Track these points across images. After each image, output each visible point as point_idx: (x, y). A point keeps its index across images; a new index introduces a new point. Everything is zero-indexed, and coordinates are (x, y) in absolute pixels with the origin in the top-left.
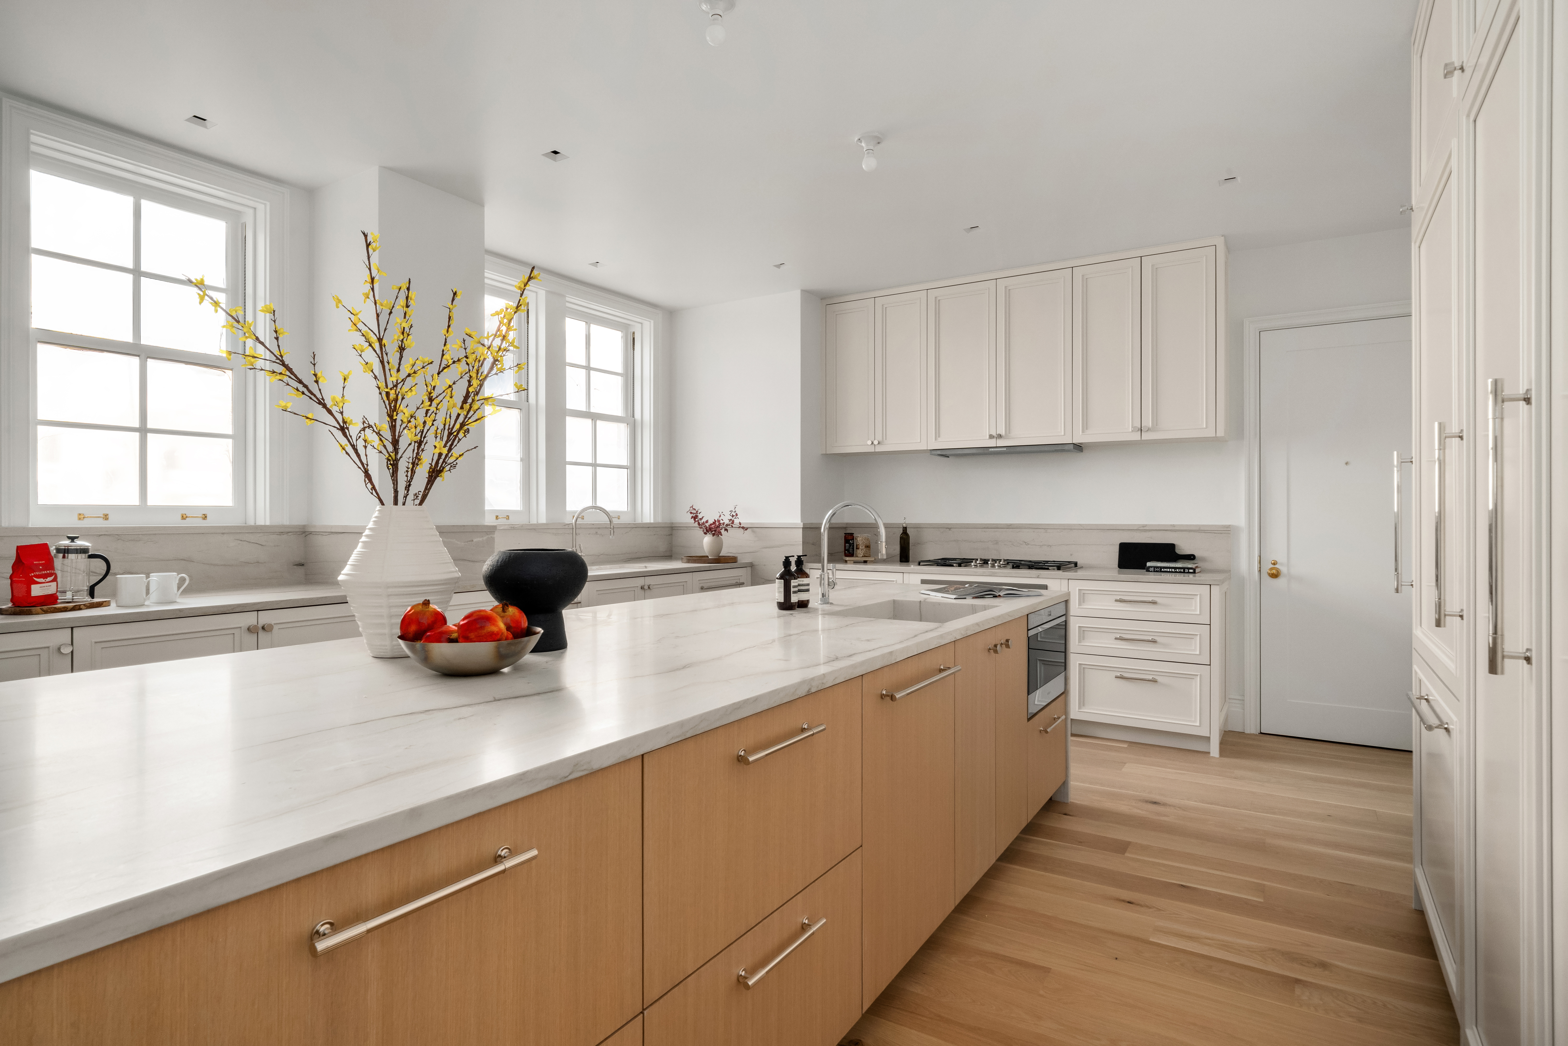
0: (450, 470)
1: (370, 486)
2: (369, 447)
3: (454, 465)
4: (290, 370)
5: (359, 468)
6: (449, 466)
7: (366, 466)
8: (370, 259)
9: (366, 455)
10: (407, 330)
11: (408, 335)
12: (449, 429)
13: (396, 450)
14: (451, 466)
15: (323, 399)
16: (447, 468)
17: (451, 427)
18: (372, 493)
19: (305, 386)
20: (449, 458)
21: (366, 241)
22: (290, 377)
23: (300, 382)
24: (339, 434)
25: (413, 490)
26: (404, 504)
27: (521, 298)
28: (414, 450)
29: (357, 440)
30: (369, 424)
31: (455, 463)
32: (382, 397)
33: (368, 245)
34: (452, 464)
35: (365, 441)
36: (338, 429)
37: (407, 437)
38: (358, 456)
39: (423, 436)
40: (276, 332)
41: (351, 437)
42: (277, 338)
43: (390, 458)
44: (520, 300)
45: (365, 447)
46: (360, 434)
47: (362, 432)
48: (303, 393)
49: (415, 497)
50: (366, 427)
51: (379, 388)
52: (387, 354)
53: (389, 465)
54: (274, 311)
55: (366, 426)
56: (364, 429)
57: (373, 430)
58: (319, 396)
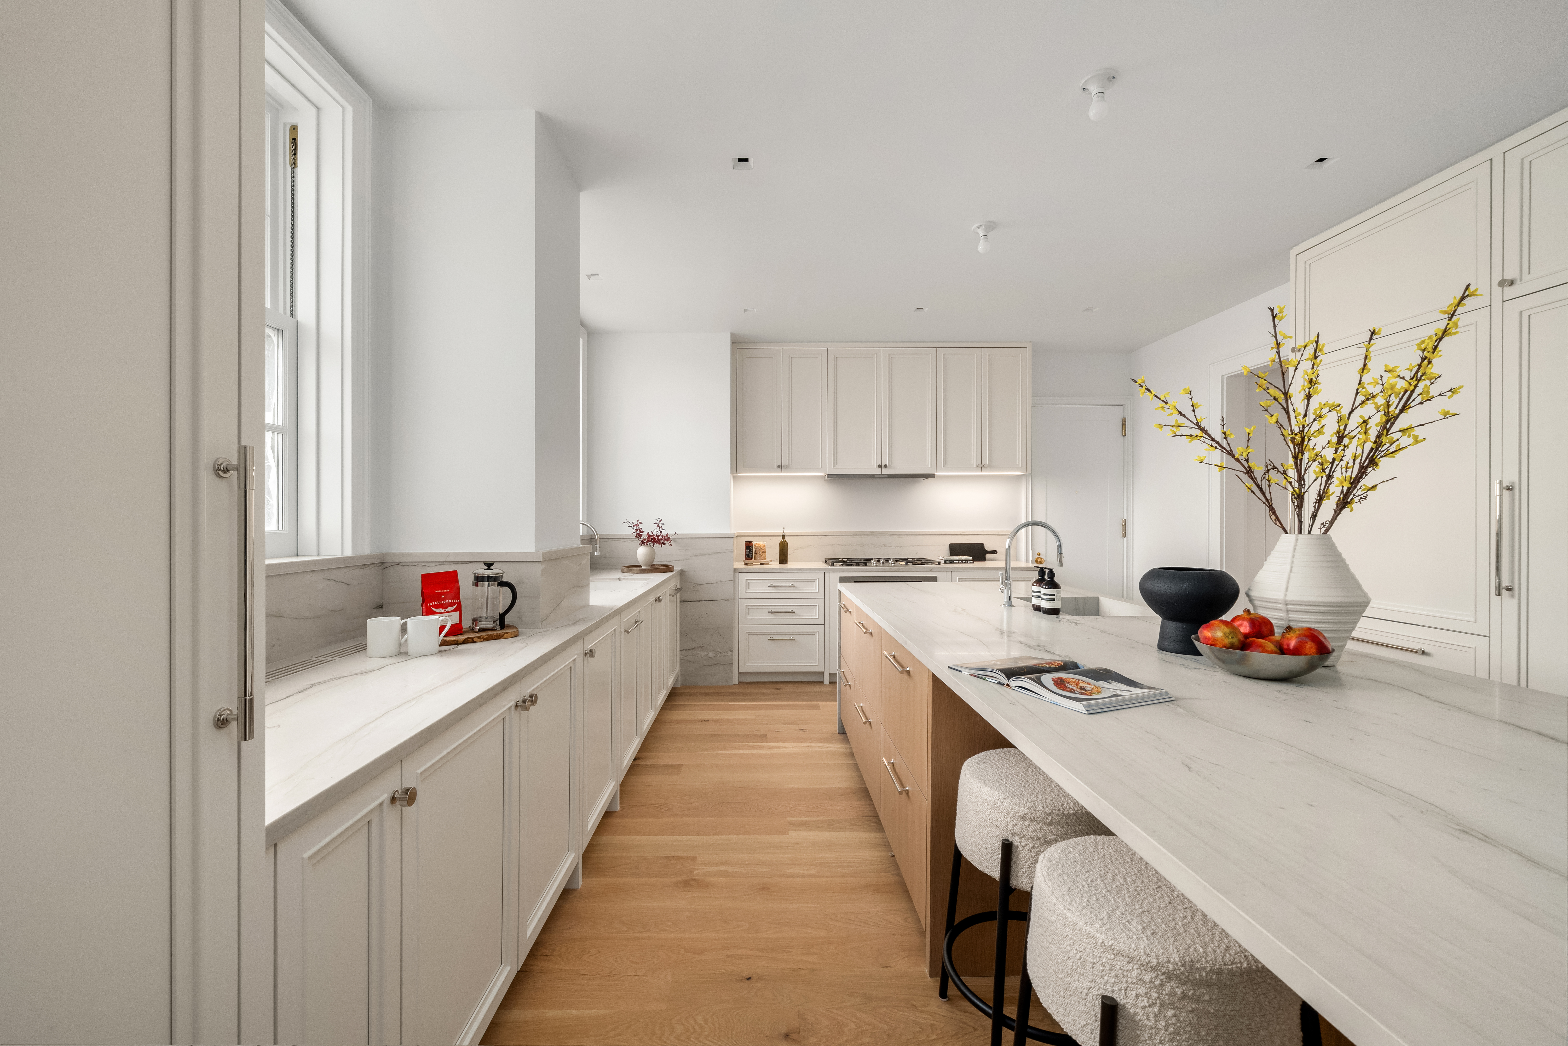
0: (1359, 501)
1: (1273, 517)
2: (1273, 486)
3: (1364, 496)
4: (1206, 432)
5: (1264, 503)
6: (1359, 498)
7: (1270, 501)
8: (1276, 328)
9: (1270, 493)
10: (1314, 379)
11: (1315, 384)
12: (1361, 462)
13: (1301, 485)
14: (1361, 498)
15: (1231, 450)
16: (1356, 500)
17: (1362, 461)
18: (1276, 524)
19: (1217, 442)
20: (1358, 490)
21: (1273, 315)
22: (1204, 437)
23: (1213, 440)
24: (1245, 477)
25: (1320, 520)
26: (1309, 533)
27: (1449, 322)
28: (1321, 485)
29: (1261, 481)
30: (1274, 466)
31: (1365, 495)
32: (1286, 442)
33: (1274, 317)
34: (1362, 496)
35: (1269, 481)
36: (1244, 473)
37: (1312, 473)
38: (1263, 493)
39: (1332, 471)
40: (1193, 406)
41: (1256, 478)
42: (1194, 411)
43: (1294, 493)
44: (1448, 324)
45: (1269, 486)
46: (1264, 476)
47: (1267, 474)
48: (1216, 448)
49: (1322, 526)
50: (1270, 470)
51: (1283, 435)
52: (1292, 404)
53: (1294, 499)
54: (1191, 392)
55: (1271, 467)
56: (1268, 471)
57: (1278, 471)
58: (1228, 449)
